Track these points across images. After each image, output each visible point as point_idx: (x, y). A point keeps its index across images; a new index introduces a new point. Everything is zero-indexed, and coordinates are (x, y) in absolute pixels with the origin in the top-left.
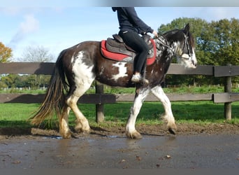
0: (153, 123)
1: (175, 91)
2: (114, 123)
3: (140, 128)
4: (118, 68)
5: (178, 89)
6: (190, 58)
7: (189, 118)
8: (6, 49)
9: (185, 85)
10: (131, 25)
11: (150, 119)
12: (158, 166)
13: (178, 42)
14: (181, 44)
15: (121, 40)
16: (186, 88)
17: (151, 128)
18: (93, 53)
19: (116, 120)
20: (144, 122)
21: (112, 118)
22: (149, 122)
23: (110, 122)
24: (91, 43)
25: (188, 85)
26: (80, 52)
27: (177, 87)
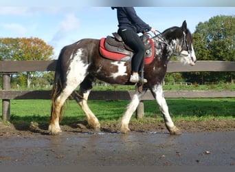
0: (192, 119)
1: (212, 88)
2: (154, 119)
3: (179, 124)
4: (117, 67)
5: (215, 86)
6: (189, 55)
7: (227, 115)
8: (47, 47)
9: (222, 82)
10: (130, 23)
11: (189, 115)
12: (197, 161)
13: (177, 40)
14: (180, 41)
15: (120, 39)
16: (223, 84)
17: (190, 124)
18: (92, 51)
19: (155, 117)
20: (183, 119)
21: (152, 114)
22: (187, 118)
23: (149, 118)
24: (91, 41)
25: (225, 82)
26: (79, 50)
27: (215, 84)
